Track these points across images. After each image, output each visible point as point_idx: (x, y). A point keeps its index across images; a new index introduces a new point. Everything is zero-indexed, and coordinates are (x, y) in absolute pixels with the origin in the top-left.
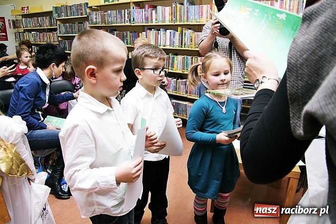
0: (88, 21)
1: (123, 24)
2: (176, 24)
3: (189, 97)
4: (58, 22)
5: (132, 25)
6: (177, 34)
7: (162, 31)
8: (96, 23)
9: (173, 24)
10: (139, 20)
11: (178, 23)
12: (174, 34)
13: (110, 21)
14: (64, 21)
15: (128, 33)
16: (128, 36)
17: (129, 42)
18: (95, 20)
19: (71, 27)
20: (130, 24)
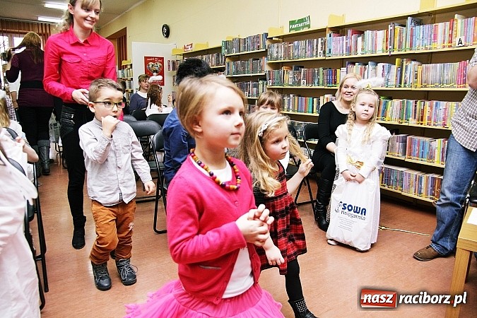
0: (266, 56)
1: (315, 58)
2: (392, 53)
3: (407, 160)
4: (227, 60)
5: (327, 58)
6: (394, 68)
7: (370, 66)
8: (277, 59)
9: (388, 54)
10: (337, 52)
11: (396, 52)
12: (390, 68)
13: (296, 54)
14: (235, 58)
15: (321, 69)
16: (321, 73)
17: (321, 82)
18: (275, 55)
19: (243, 65)
20: (324, 58)
